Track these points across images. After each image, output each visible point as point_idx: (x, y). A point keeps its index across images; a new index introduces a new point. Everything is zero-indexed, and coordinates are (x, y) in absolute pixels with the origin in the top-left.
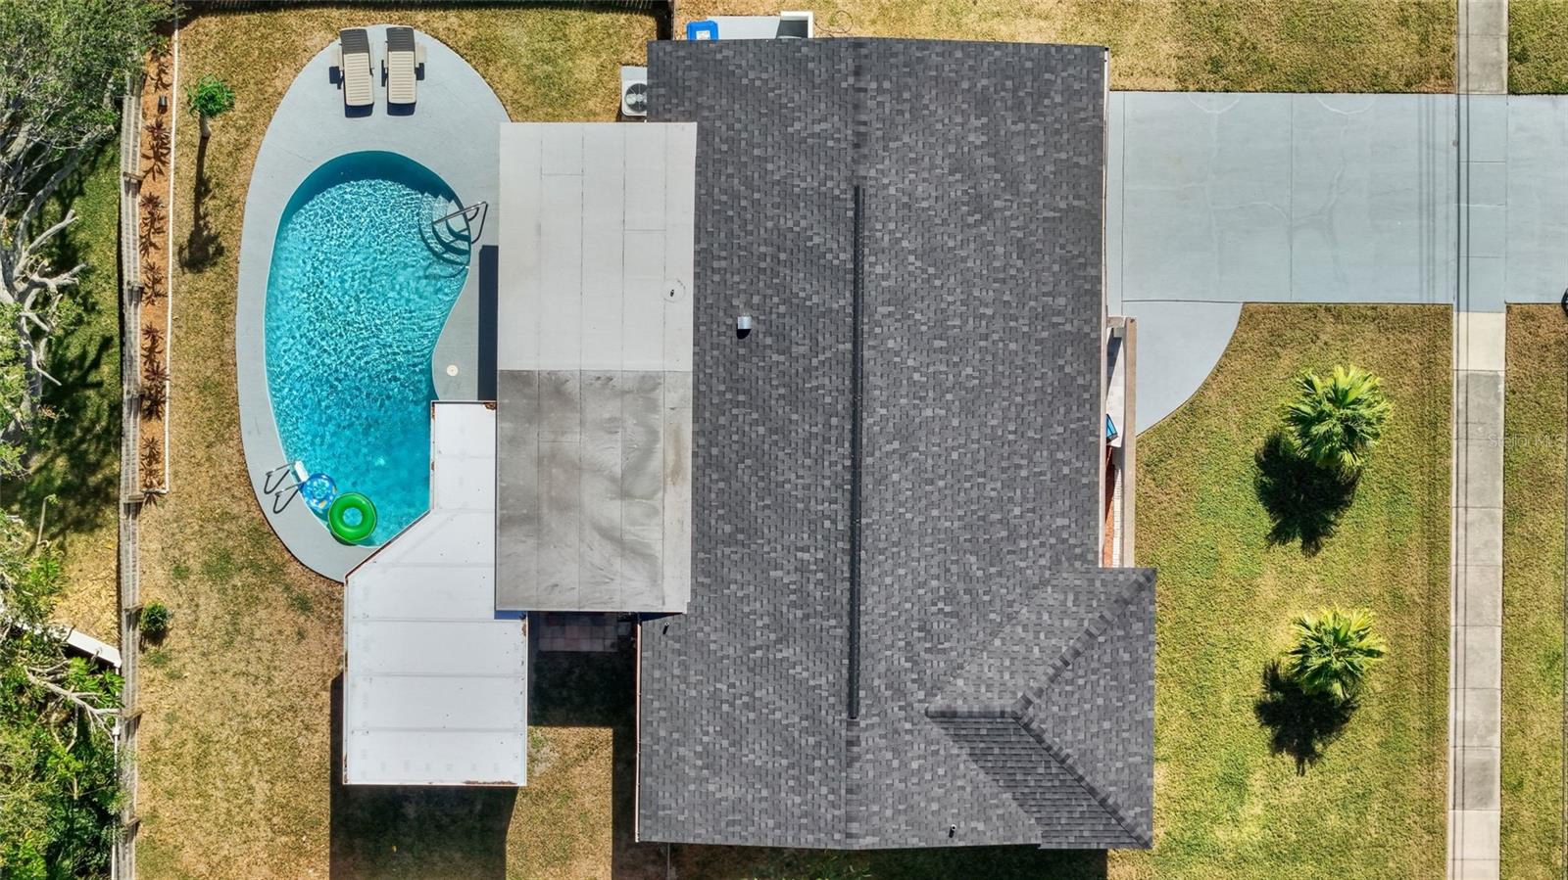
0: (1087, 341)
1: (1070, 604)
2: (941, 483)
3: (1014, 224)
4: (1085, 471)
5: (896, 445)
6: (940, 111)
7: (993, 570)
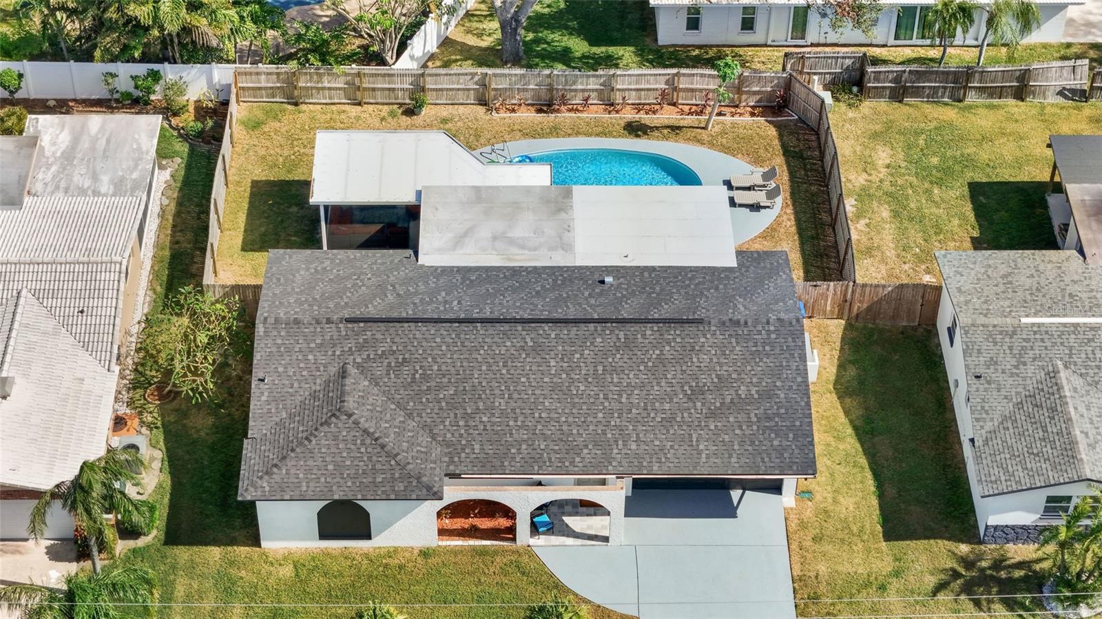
0: (606, 464)
3: (686, 415)
4: (513, 463)
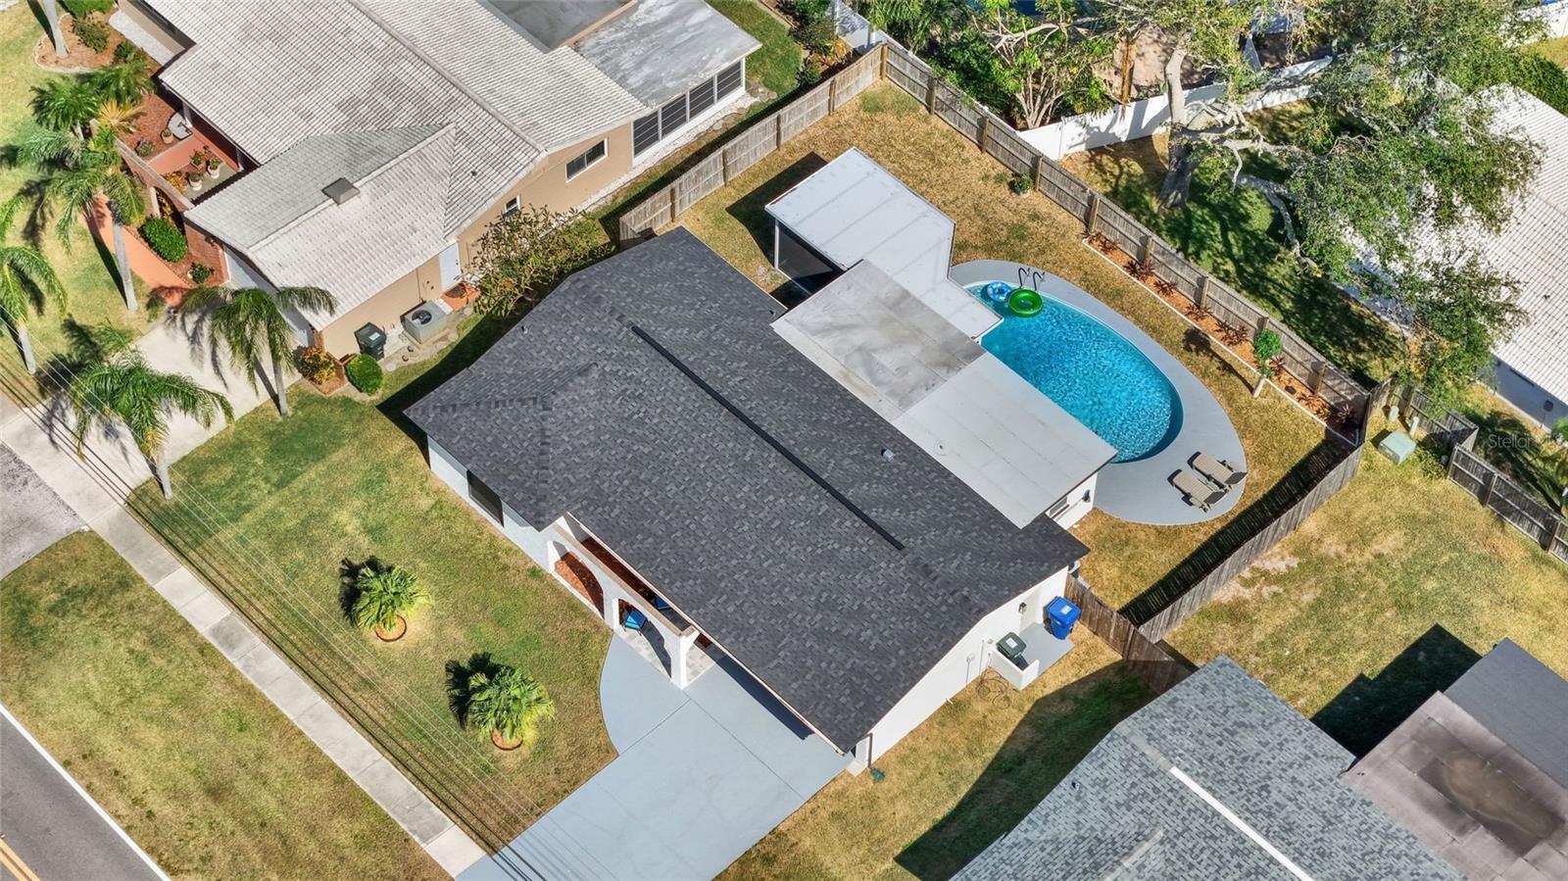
0: (695, 606)
1: (570, 476)
2: (702, 466)
4: (628, 547)
5: (747, 459)
6: (901, 627)
7: (630, 456)
